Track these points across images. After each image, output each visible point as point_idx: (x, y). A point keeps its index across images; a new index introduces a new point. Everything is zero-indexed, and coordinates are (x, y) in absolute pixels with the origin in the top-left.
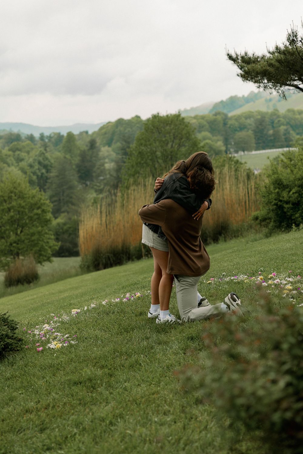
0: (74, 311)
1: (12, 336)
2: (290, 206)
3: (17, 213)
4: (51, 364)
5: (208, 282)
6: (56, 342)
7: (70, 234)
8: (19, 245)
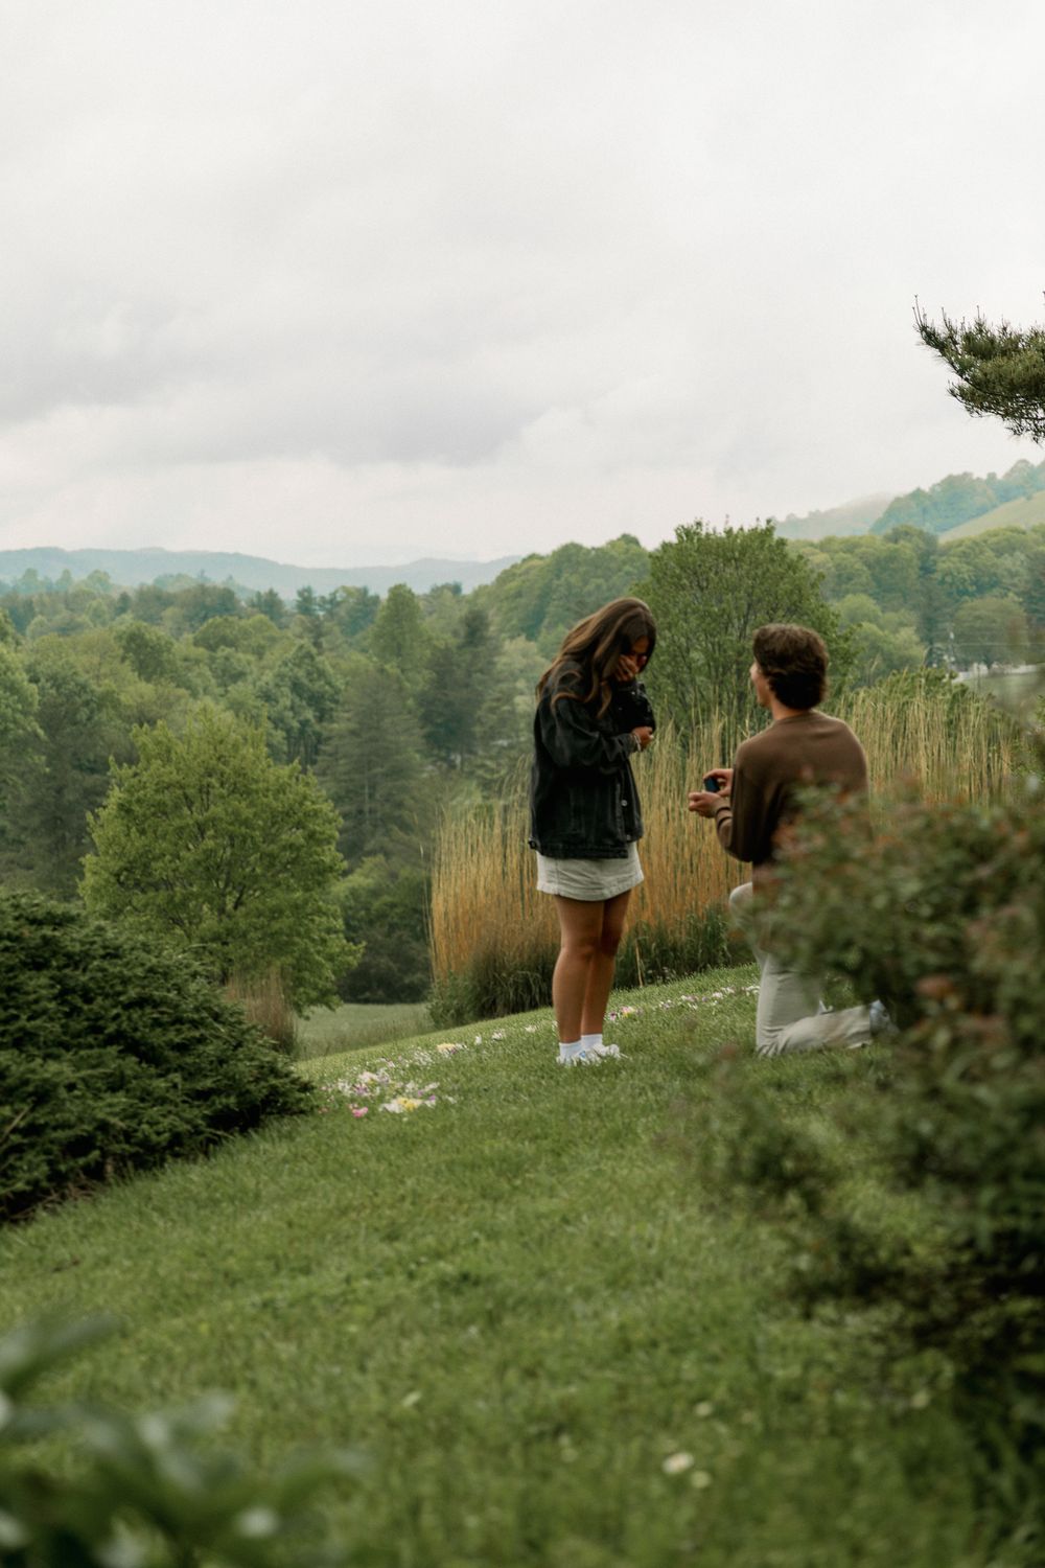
0: (445, 1048)
3: (226, 841)
4: (398, 1134)
6: (402, 1100)
7: (393, 927)
8: (230, 948)
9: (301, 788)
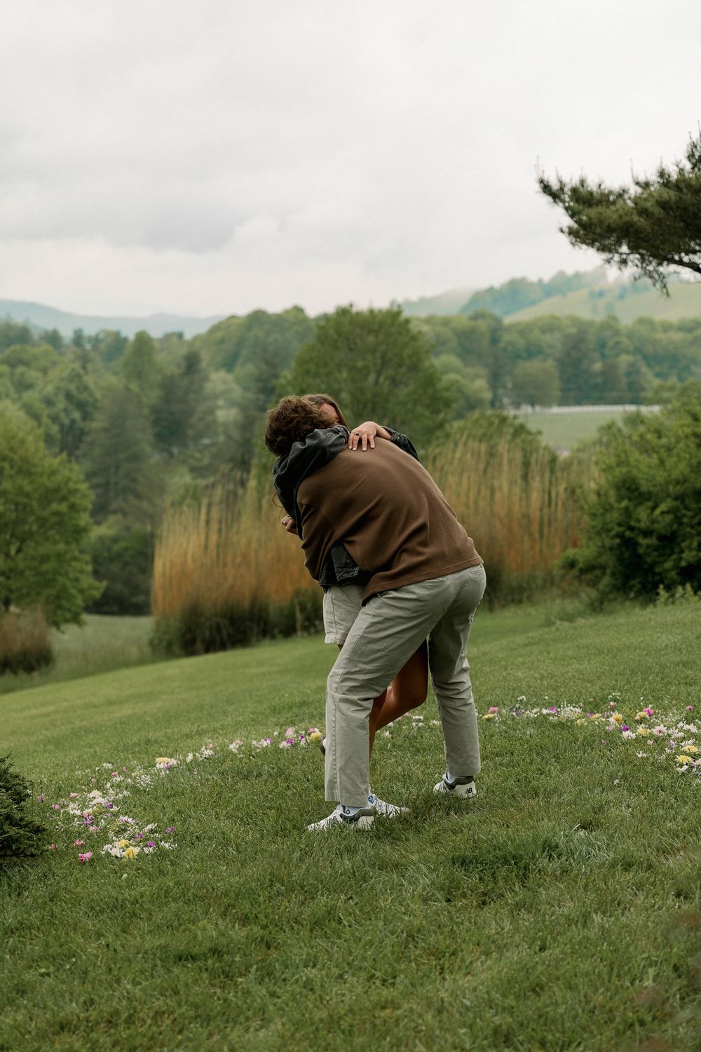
0: (162, 763)
1: (21, 819)
2: (652, 541)
3: (13, 507)
4: (116, 899)
5: (486, 717)
6: (123, 842)
7: (126, 564)
8: (11, 582)
9: (66, 473)
